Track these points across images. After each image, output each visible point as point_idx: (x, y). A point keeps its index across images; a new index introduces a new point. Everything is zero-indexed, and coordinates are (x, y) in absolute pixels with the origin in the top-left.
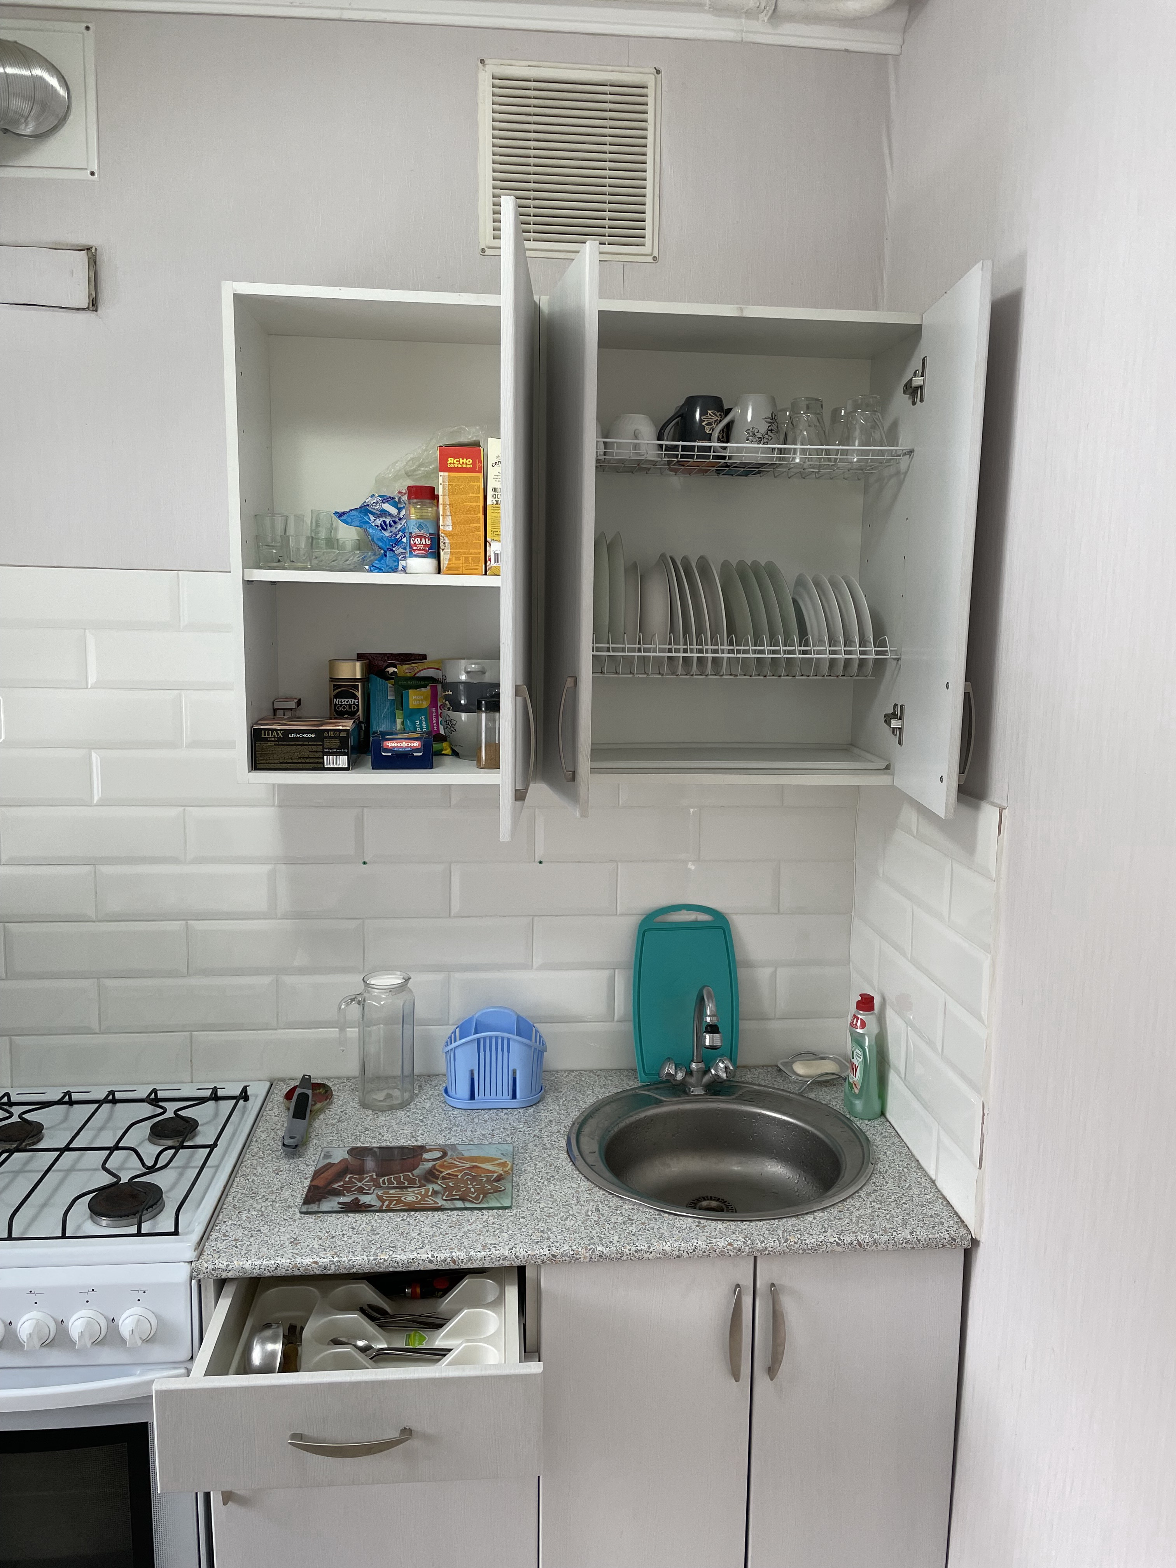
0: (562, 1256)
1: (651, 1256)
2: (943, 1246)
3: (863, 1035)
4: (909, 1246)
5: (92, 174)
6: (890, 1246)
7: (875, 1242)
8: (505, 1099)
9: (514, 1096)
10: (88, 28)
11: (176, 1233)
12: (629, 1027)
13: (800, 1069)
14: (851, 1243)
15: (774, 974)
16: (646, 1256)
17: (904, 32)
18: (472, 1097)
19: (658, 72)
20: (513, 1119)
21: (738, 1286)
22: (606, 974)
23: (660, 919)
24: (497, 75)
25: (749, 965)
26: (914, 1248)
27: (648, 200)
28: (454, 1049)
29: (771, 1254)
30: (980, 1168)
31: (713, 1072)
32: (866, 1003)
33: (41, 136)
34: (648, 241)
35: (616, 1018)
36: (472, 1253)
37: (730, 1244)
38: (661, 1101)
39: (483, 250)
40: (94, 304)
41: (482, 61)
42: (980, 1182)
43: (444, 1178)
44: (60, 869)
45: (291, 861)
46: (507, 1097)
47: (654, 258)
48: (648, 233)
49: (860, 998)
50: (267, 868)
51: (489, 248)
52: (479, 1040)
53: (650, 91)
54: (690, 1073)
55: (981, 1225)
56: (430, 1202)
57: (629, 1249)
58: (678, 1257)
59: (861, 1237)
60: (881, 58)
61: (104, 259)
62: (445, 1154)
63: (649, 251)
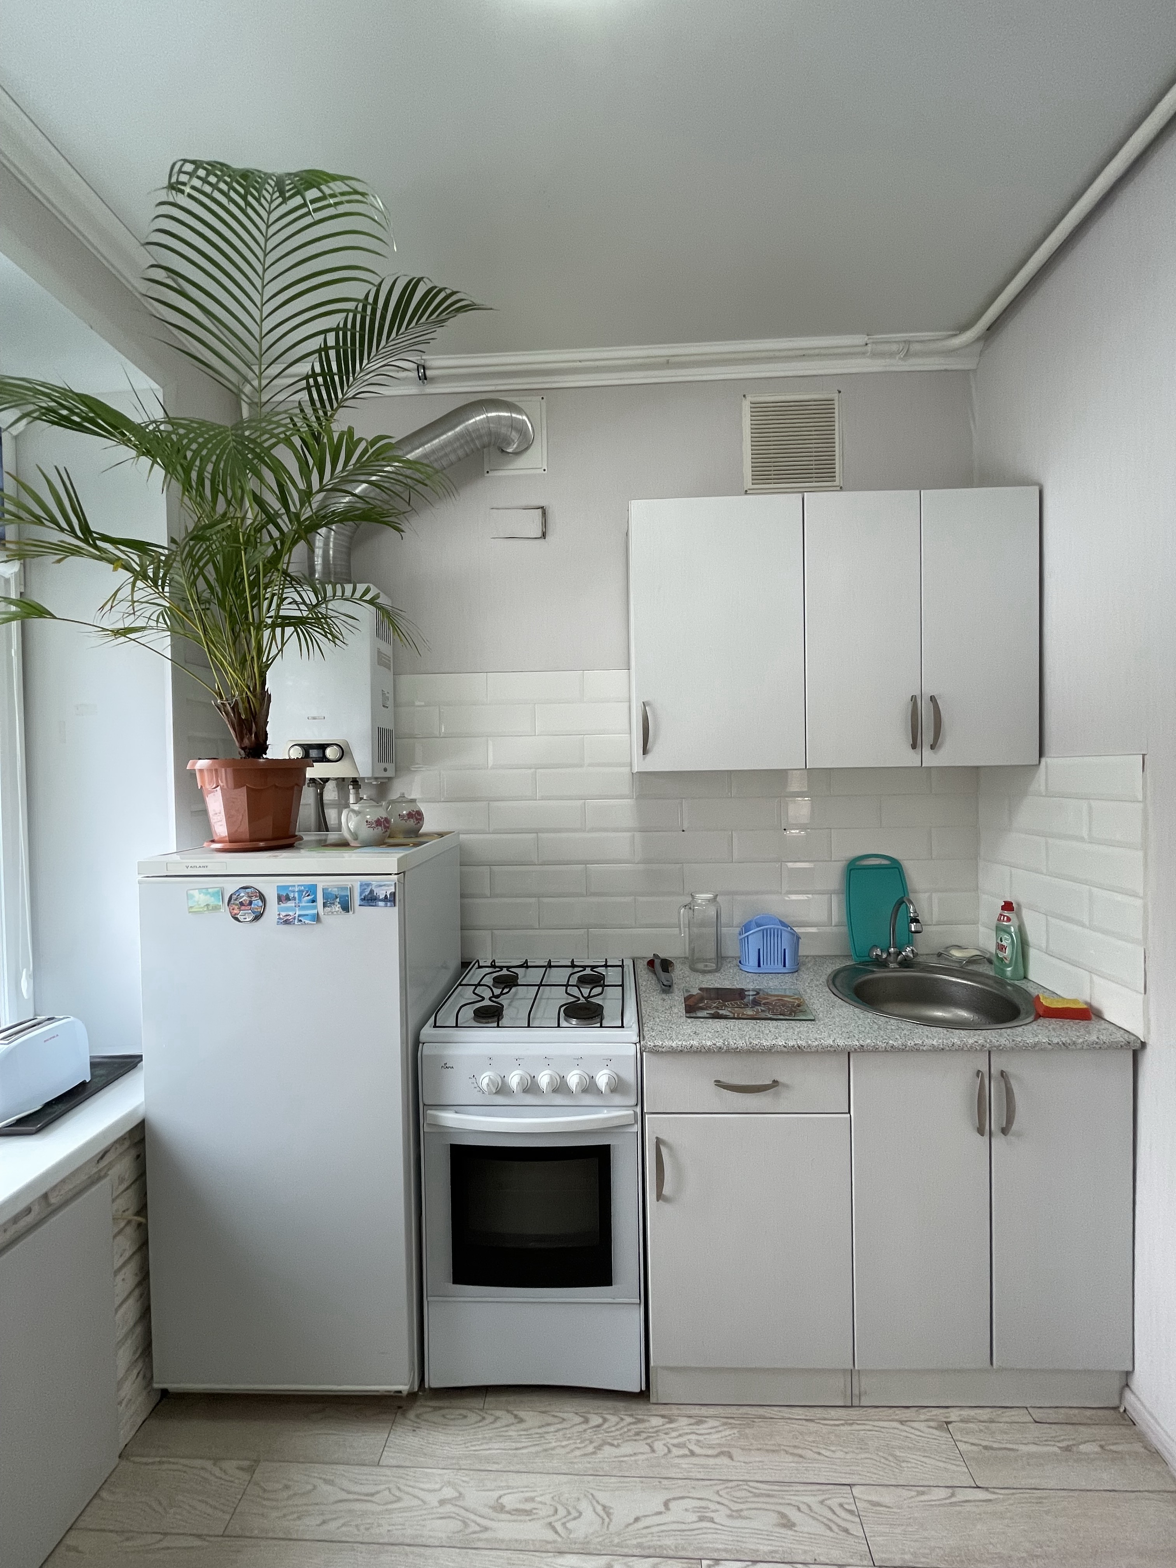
0: (867, 1046)
1: (924, 1048)
2: (1121, 1046)
3: (1009, 926)
4: (1097, 1046)
5: (544, 470)
6: (1085, 1046)
7: (1074, 1043)
8: (779, 967)
9: (784, 966)
10: (543, 398)
11: (622, 1027)
12: (845, 929)
13: (957, 954)
14: (1058, 1043)
15: (930, 898)
16: (921, 1048)
17: (980, 356)
18: (759, 966)
19: (840, 392)
20: (787, 978)
21: (979, 1071)
22: (826, 897)
23: (857, 863)
24: (753, 402)
25: (915, 892)
26: (1100, 1048)
27: (837, 457)
28: (748, 936)
29: (1001, 1049)
30: (1145, 993)
31: (904, 953)
32: (1008, 906)
33: (517, 454)
34: (837, 479)
35: (833, 924)
36: (810, 1042)
37: (977, 1042)
38: (873, 972)
39: (746, 491)
40: (544, 535)
41: (744, 396)
42: (1146, 1003)
43: (764, 1004)
44: (516, 836)
45: (642, 830)
46: (781, 965)
47: (841, 488)
48: (837, 475)
49: (1003, 904)
50: (628, 834)
51: (750, 489)
52: (763, 930)
53: (836, 403)
54: (889, 954)
55: (1149, 1032)
56: (763, 1015)
57: (910, 1043)
58: (943, 1049)
59: (1063, 1040)
60: (966, 372)
61: (549, 512)
62: (758, 993)
63: (838, 484)
